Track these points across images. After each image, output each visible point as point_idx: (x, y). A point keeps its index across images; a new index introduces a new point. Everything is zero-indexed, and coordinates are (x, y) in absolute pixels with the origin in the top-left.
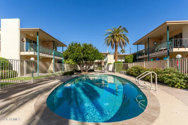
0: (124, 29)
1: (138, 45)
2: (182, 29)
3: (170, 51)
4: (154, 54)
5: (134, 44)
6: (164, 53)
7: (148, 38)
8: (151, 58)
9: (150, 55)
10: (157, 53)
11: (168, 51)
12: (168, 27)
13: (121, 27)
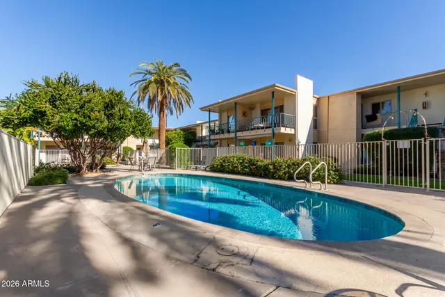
0: (184, 72)
1: (210, 111)
2: (283, 99)
3: (276, 132)
4: (245, 133)
5: (201, 109)
6: (266, 132)
7: (236, 103)
8: (241, 140)
9: (239, 134)
10: (253, 132)
11: (273, 131)
12: (273, 92)
13: (176, 65)
